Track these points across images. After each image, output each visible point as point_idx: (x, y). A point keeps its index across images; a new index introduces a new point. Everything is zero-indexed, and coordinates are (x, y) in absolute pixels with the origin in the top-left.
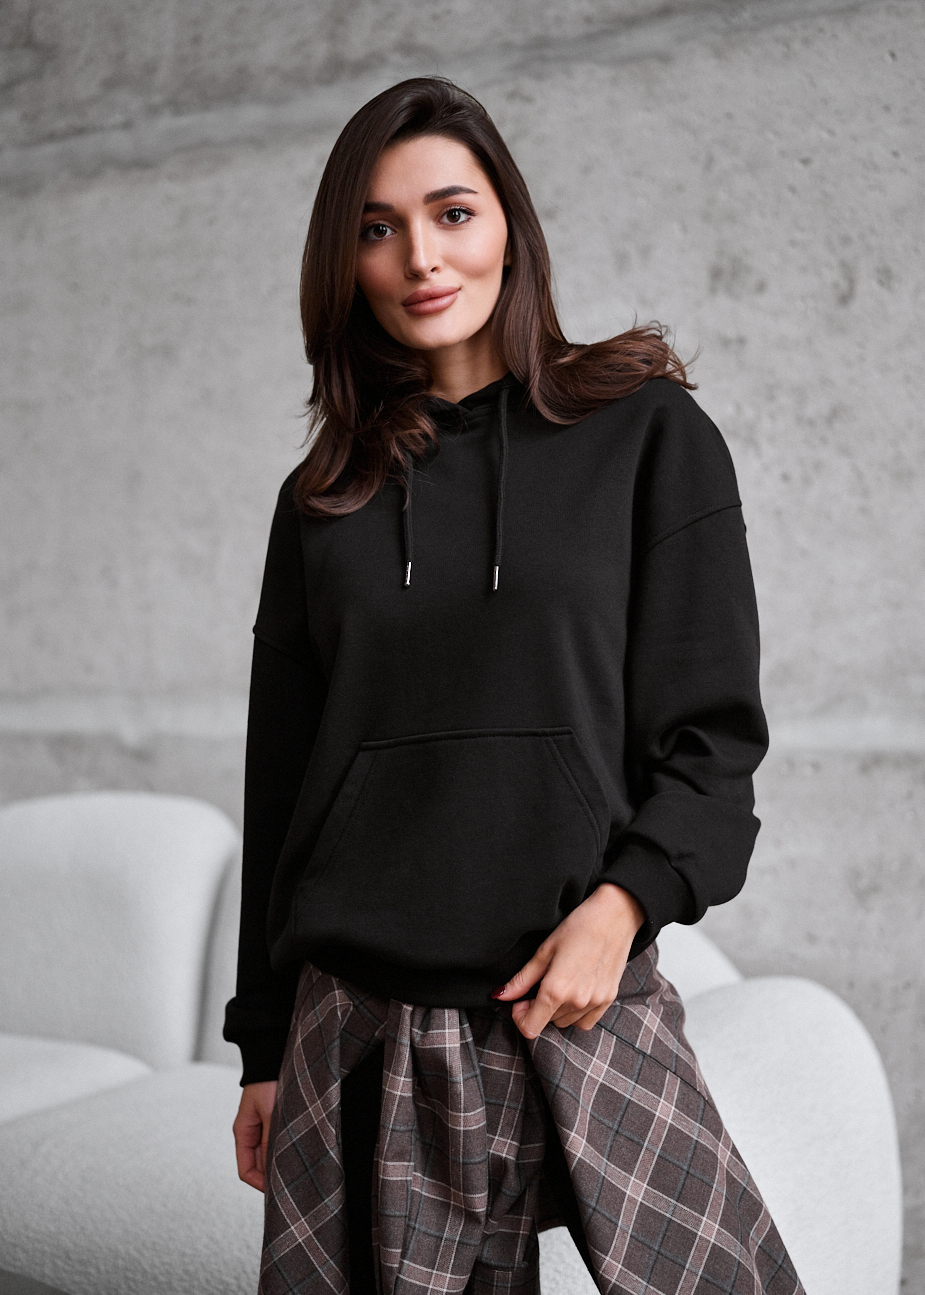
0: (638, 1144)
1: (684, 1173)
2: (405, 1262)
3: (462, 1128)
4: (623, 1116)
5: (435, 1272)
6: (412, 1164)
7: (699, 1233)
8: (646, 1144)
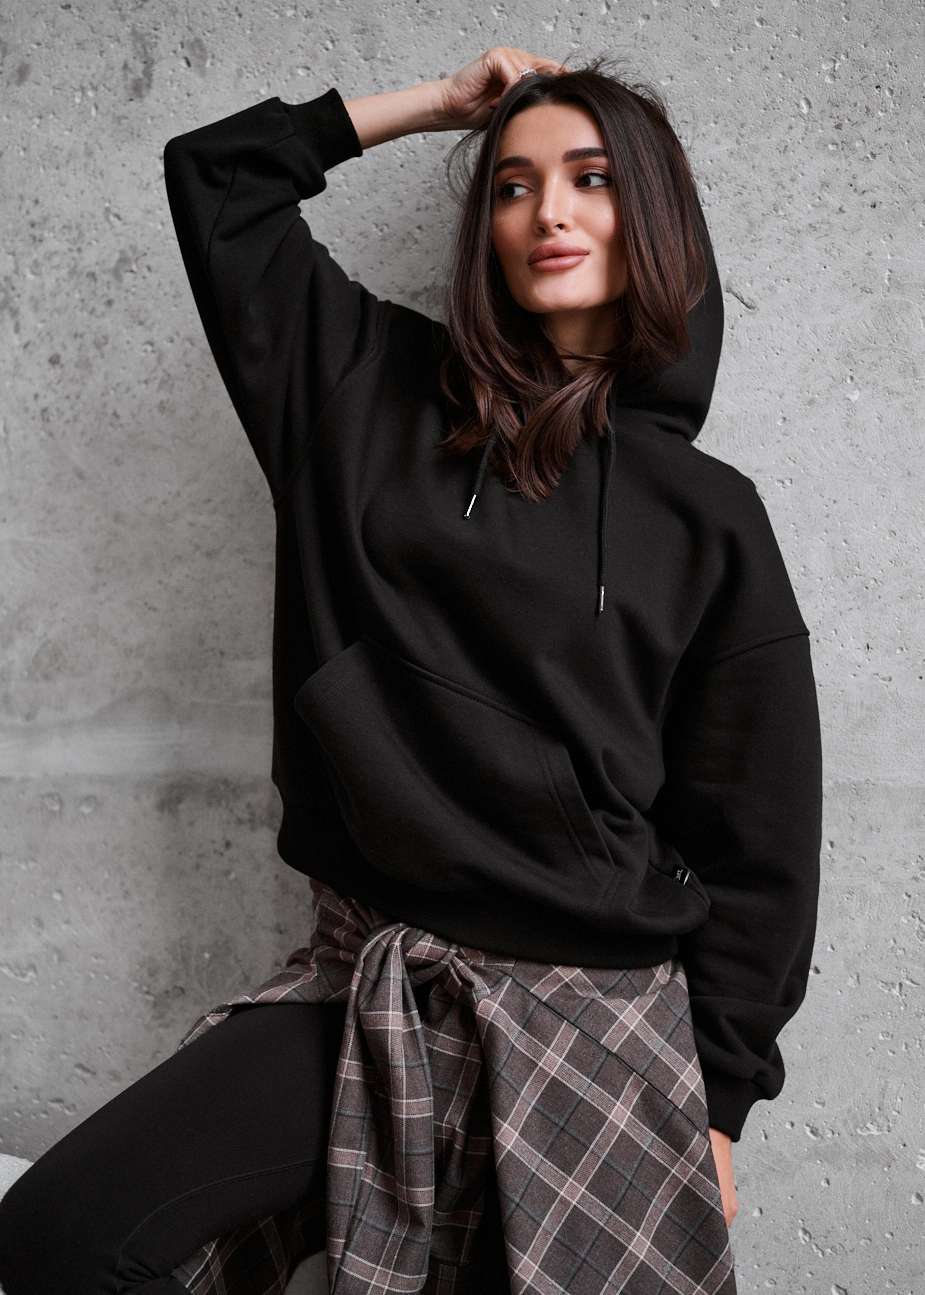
0: (584, 1145)
1: (627, 1183)
2: (348, 1253)
3: (404, 1116)
4: (572, 1114)
5: (379, 1268)
6: (362, 1153)
7: (630, 1248)
8: (592, 1147)
